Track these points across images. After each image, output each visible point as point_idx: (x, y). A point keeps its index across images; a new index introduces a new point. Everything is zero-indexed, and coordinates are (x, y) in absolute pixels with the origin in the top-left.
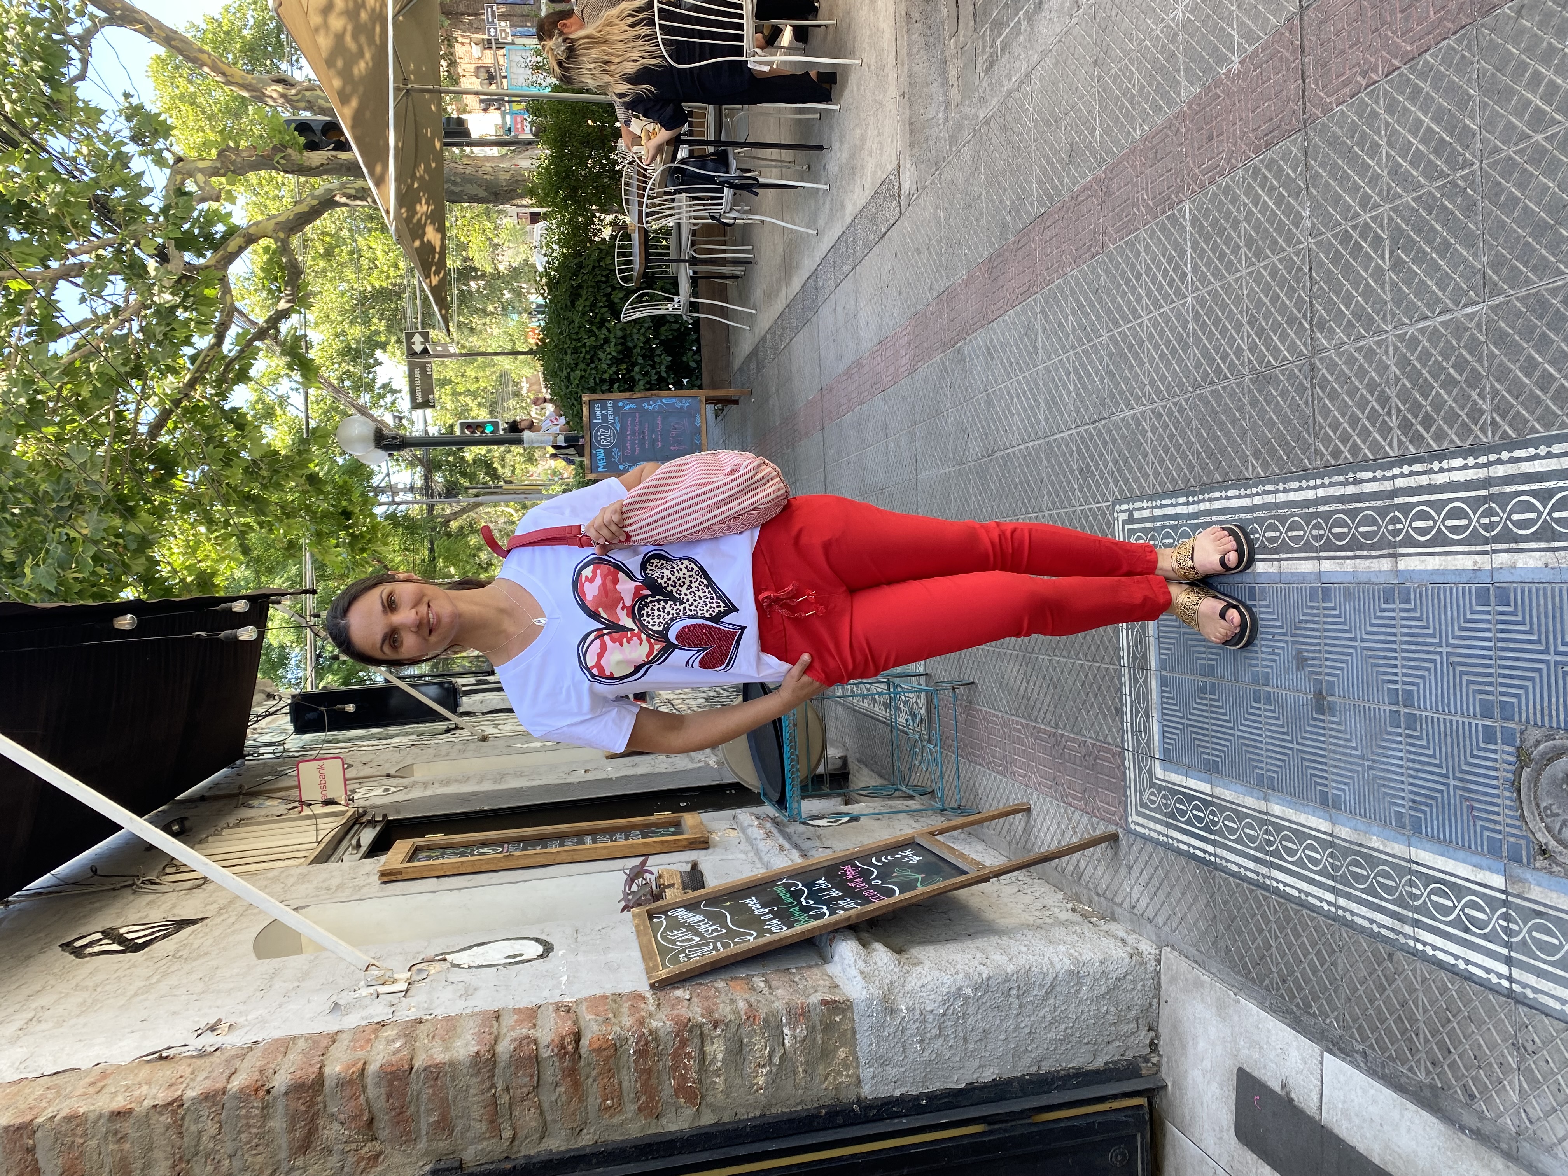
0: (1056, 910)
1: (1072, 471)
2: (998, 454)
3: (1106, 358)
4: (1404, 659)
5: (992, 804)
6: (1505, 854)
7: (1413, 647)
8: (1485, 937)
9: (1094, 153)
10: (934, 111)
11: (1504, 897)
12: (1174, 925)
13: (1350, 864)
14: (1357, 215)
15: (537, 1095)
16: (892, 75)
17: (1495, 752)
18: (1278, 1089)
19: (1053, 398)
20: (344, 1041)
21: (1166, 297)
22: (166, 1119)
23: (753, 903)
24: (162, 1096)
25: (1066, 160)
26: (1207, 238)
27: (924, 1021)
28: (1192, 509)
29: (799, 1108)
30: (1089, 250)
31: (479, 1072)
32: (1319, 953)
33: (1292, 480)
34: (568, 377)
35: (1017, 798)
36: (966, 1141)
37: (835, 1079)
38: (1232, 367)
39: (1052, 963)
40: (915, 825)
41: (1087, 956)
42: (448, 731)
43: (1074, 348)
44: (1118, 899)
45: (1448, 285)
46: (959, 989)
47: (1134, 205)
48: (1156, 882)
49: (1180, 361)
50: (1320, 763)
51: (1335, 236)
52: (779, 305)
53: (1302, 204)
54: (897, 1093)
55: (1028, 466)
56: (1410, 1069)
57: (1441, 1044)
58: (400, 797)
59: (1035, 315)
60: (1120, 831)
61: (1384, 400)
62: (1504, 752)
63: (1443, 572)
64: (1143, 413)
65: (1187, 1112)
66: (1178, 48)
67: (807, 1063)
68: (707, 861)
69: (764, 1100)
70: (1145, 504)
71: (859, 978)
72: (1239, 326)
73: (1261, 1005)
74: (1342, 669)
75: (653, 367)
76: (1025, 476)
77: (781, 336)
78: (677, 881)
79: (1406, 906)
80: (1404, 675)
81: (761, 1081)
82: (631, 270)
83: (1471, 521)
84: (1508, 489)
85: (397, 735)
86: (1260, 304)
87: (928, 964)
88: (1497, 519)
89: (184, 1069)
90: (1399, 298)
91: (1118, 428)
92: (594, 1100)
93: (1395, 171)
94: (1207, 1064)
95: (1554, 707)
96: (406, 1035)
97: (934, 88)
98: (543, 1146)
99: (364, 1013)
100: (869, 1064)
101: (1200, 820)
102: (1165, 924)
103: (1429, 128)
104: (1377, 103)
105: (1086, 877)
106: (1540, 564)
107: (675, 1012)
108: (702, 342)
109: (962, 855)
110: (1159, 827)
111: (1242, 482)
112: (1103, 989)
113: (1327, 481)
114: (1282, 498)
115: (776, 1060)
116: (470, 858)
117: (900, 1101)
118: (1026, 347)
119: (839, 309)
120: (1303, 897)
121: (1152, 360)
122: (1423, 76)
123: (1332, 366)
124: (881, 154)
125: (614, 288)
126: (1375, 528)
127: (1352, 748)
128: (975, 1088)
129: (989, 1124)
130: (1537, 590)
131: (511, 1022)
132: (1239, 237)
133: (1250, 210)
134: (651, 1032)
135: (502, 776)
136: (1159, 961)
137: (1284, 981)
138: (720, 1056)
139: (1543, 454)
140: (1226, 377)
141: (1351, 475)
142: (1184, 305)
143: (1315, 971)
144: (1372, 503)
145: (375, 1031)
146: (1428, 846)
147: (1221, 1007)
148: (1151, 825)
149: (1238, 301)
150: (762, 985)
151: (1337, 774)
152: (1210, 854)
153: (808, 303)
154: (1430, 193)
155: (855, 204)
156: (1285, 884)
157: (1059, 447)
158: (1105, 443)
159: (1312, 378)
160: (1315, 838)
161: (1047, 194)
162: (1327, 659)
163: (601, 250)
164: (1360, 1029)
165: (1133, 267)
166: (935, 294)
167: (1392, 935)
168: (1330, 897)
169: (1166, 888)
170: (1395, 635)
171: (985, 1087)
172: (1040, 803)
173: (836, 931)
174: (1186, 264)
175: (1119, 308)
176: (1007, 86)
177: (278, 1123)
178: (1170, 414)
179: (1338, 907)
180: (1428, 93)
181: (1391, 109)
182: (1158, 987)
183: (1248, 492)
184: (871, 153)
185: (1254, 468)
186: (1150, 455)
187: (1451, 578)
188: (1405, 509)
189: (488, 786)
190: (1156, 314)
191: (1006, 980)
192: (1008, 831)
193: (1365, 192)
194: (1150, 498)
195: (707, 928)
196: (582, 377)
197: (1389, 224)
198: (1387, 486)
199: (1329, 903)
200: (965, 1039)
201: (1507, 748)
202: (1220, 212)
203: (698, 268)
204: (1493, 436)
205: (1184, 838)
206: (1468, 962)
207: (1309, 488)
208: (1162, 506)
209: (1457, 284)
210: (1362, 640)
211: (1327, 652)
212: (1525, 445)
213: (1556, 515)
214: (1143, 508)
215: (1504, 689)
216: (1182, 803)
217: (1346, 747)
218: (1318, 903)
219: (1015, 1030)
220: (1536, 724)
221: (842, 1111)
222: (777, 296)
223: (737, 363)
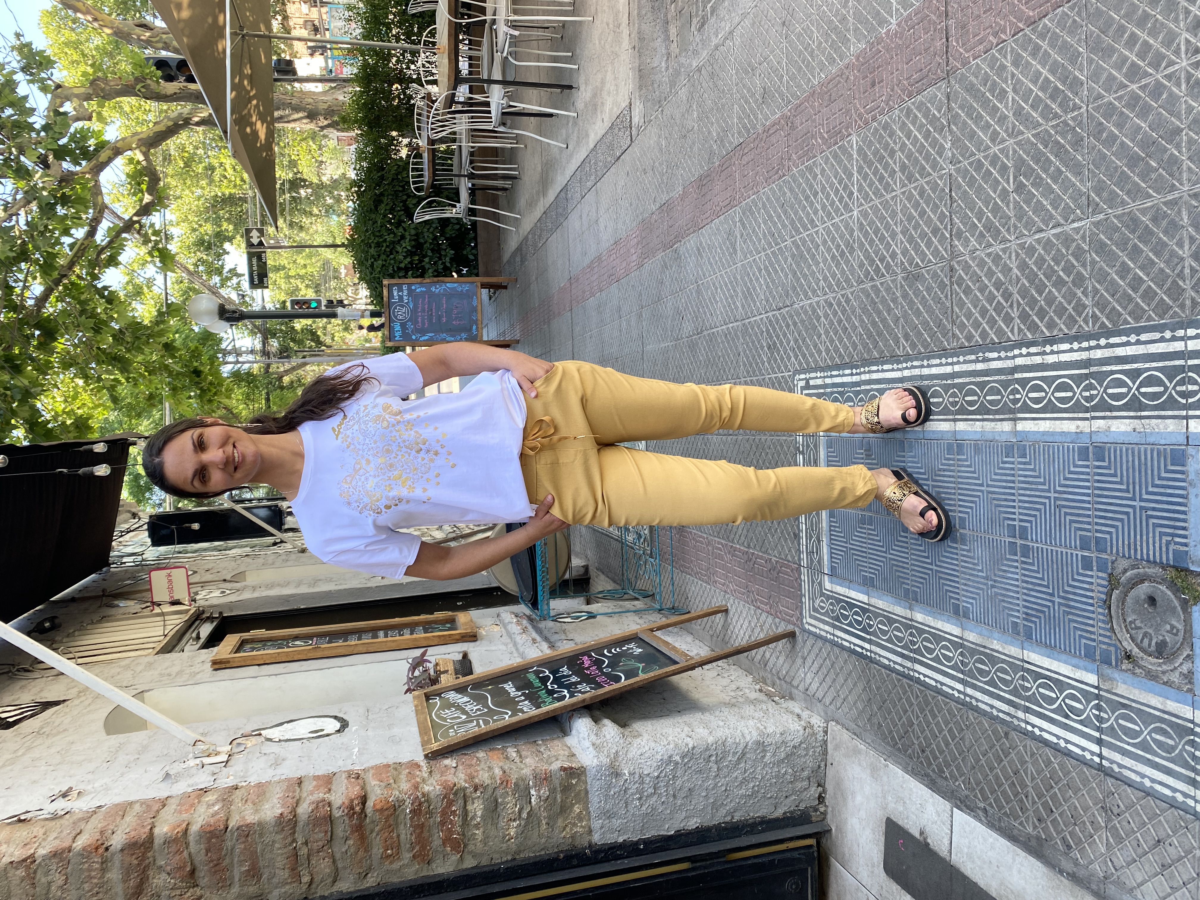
0: (747, 691)
1: (762, 347)
2: (705, 333)
3: (790, 259)
4: (1020, 501)
5: (698, 607)
6: (1098, 658)
7: (1028, 492)
8: (1081, 722)
9: (781, 95)
10: (658, 61)
11: (1096, 691)
12: (838, 705)
13: (976, 661)
14: (988, 148)
15: (331, 847)
16: (626, 32)
17: (1092, 577)
18: (917, 835)
19: (748, 290)
20: (172, 806)
21: (837, 210)
22: (21, 872)
23: (509, 687)
24: (17, 853)
25: (760, 101)
26: (870, 164)
27: (642, 783)
28: (855, 379)
29: (543, 853)
30: (777, 173)
31: (283, 830)
32: (950, 731)
33: (934, 357)
34: (372, 265)
35: (717, 601)
36: (675, 876)
37: (571, 830)
38: (888, 267)
39: (743, 735)
40: (639, 621)
41: (770, 730)
42: (275, 544)
43: (764, 250)
44: (795, 683)
45: (1060, 205)
46: (670, 757)
47: (813, 136)
48: (824, 670)
49: (847, 262)
50: (954, 581)
51: (971, 164)
52: (538, 212)
53: (944, 138)
54: (621, 840)
55: (728, 343)
56: (1021, 824)
57: (1045, 805)
58: (233, 598)
59: (735, 223)
60: (797, 629)
61: (1007, 296)
62: (1098, 577)
63: (1053, 434)
64: (818, 303)
65: (846, 850)
66: (848, 12)
67: (549, 817)
68: (475, 651)
69: (514, 847)
70: (819, 375)
71: (591, 749)
72: (893, 235)
73: (905, 770)
74: (971, 508)
75: (440, 259)
76: (726, 350)
77: (540, 236)
78: (451, 668)
79: (1019, 696)
80: (1020, 514)
81: (512, 832)
82: (422, 182)
83: (1075, 393)
84: (1104, 369)
85: (234, 547)
86: (910, 218)
87: (646, 736)
88: (1095, 392)
89: (37, 830)
90: (1021, 215)
91: (798, 314)
92: (377, 850)
93: (1018, 112)
94: (863, 814)
95: (1138, 543)
96: (224, 800)
97: (658, 43)
98: (335, 889)
99: (190, 781)
100: (599, 817)
101: (859, 623)
102: (831, 704)
103: (1046, 78)
104: (1006, 58)
105: (770, 664)
106: (1129, 429)
107: (444, 778)
108: (479, 240)
109: (674, 648)
110: (827, 628)
111: (894, 359)
112: (783, 755)
113: (961, 359)
114: (926, 371)
115: (524, 815)
116: (286, 650)
117: (623, 846)
118: (728, 249)
119: (584, 216)
120: (939, 686)
121: (825, 260)
122: (1042, 36)
123: (967, 268)
124: (617, 94)
125: (409, 196)
126: (999, 397)
127: (979, 571)
128: (682, 835)
129: (693, 862)
130: (1127, 450)
131: (311, 788)
132: (895, 163)
133: (904, 143)
134: (424, 795)
135: (316, 581)
136: (826, 732)
137: (923, 751)
138: (479, 813)
139: (1133, 341)
140: (883, 275)
141: (981, 354)
142: (851, 217)
143: (947, 744)
144: (996, 378)
145: (199, 797)
146: (1037, 649)
147: (874, 770)
148: (821, 626)
149: (894, 214)
150: (514, 755)
151: (967, 591)
152: (867, 650)
153: (560, 210)
154: (1047, 130)
155: (596, 134)
156: (925, 676)
157: (752, 329)
158: (788, 326)
159: (951, 277)
160: (949, 641)
161: (745, 127)
162: (960, 500)
163: (399, 166)
164: (982, 790)
165: (811, 187)
166: (658, 205)
167: (1008, 718)
168: (960, 687)
169: (832, 675)
170: (1013, 482)
171: (689, 834)
172: (736, 606)
173: (574, 710)
174: (853, 185)
175: (800, 219)
176: (715, 41)
177: (114, 875)
178: (839, 304)
179: (966, 695)
180: (1046, 51)
181: (1016, 63)
182: (825, 752)
183: (900, 366)
184: (609, 93)
185: (904, 348)
186: (823, 336)
187: (1058, 438)
188: (1023, 382)
189: (304, 590)
190: (829, 224)
191: (707, 749)
192: (711, 627)
193: (995, 129)
194: (822, 370)
195: (472, 707)
196: (383, 265)
197: (1014, 154)
198: (1009, 364)
199: (959, 692)
200: (674, 796)
201: (1100, 574)
202: (880, 143)
203: (476, 181)
204: (1094, 326)
205: (847, 637)
206: (1067, 741)
207: (947, 364)
208: (832, 376)
209: (1067, 204)
210: (988, 486)
211: (960, 494)
212: (1119, 334)
213: (1143, 390)
214: (816, 378)
215: (1099, 528)
216: (845, 610)
217: (974, 569)
218: (951, 691)
219: (713, 789)
220: (1124, 556)
221: (577, 855)
222: (536, 205)
223: (506, 257)
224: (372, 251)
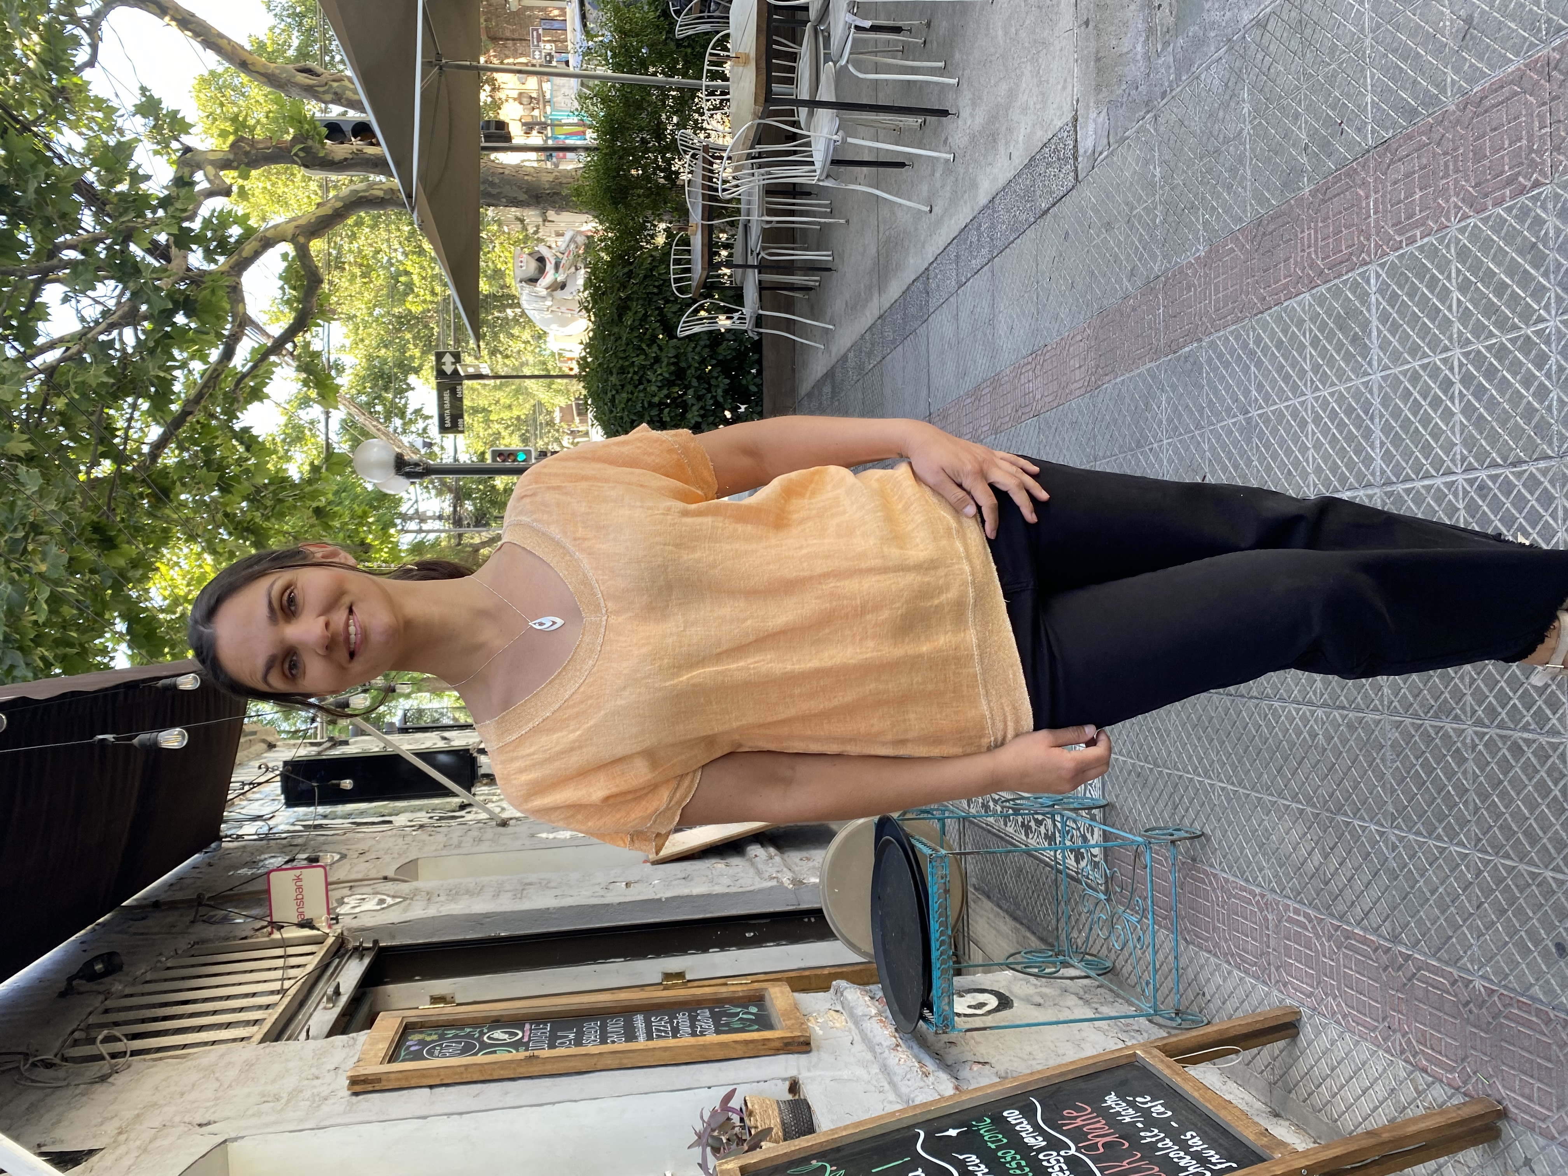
10: (1131, 43)
25: (1454, 45)
34: (613, 400)
43: (1462, 342)
52: (867, 318)
58: (397, 914)
59: (1363, 295)
68: (811, 1076)
75: (709, 390)
77: (870, 353)
78: (775, 1120)
97: (1132, 11)
108: (765, 364)
119: (964, 315)
124: (1044, 108)
153: (913, 310)
155: (994, 179)
161: (1401, 107)
163: (654, 258)
166: (1140, 281)
184: (1025, 110)
189: (505, 905)
196: (629, 400)
222: (865, 306)
223: (805, 388)
224: (613, 379)
